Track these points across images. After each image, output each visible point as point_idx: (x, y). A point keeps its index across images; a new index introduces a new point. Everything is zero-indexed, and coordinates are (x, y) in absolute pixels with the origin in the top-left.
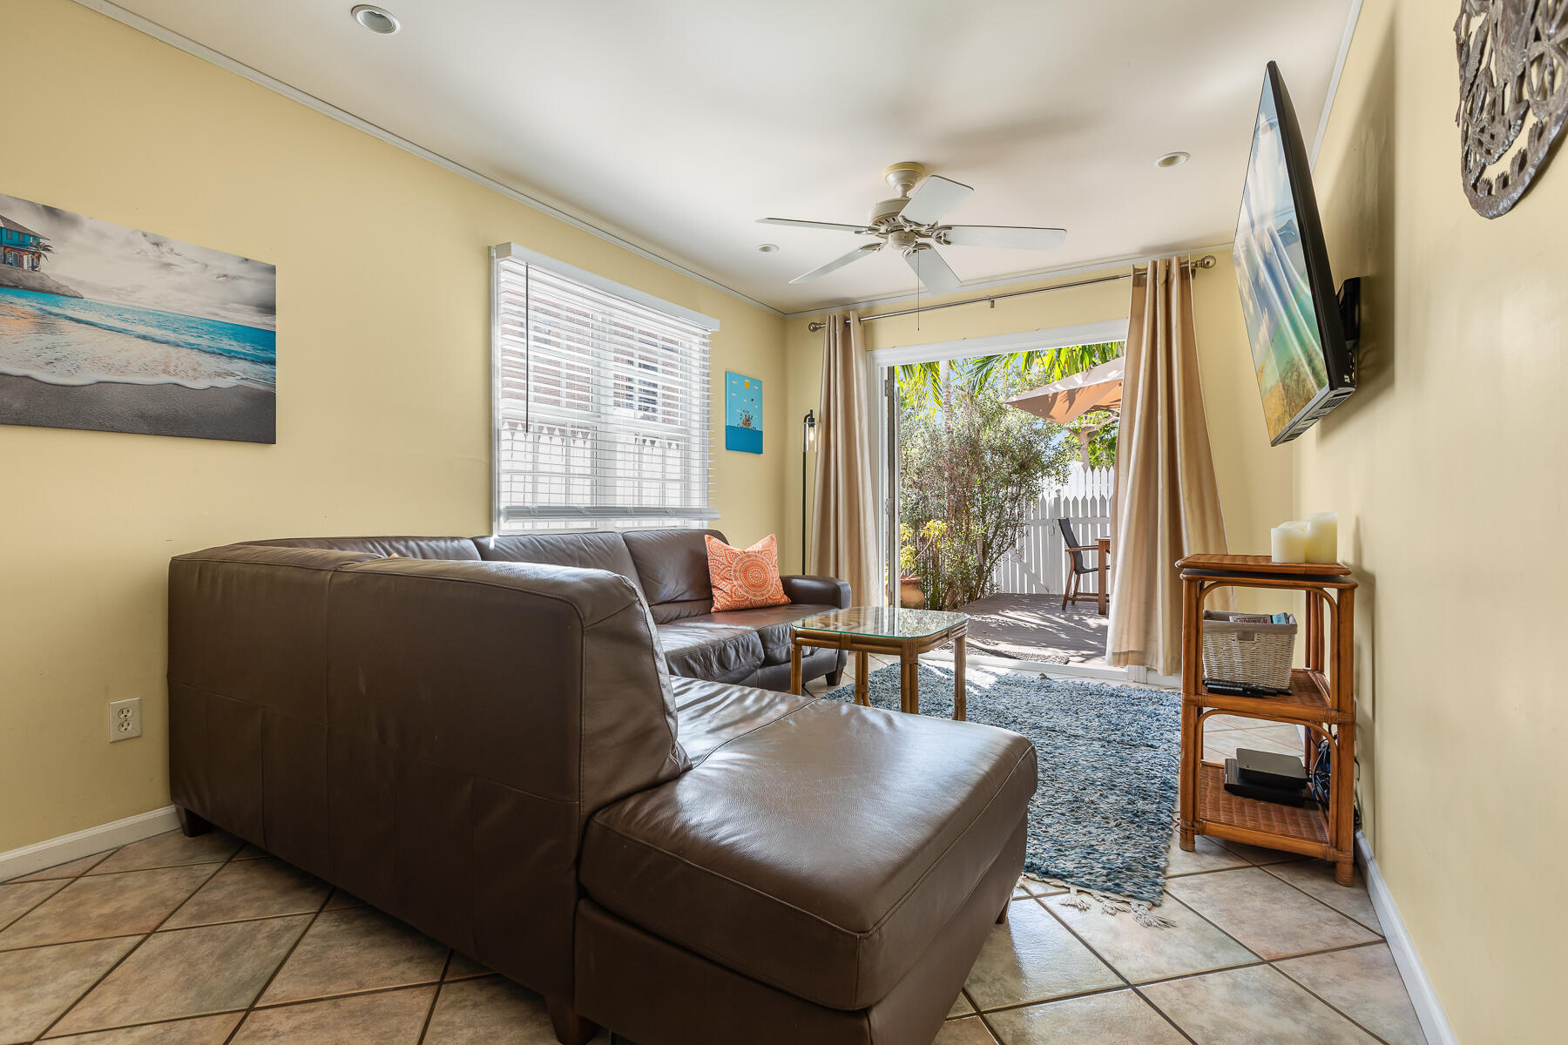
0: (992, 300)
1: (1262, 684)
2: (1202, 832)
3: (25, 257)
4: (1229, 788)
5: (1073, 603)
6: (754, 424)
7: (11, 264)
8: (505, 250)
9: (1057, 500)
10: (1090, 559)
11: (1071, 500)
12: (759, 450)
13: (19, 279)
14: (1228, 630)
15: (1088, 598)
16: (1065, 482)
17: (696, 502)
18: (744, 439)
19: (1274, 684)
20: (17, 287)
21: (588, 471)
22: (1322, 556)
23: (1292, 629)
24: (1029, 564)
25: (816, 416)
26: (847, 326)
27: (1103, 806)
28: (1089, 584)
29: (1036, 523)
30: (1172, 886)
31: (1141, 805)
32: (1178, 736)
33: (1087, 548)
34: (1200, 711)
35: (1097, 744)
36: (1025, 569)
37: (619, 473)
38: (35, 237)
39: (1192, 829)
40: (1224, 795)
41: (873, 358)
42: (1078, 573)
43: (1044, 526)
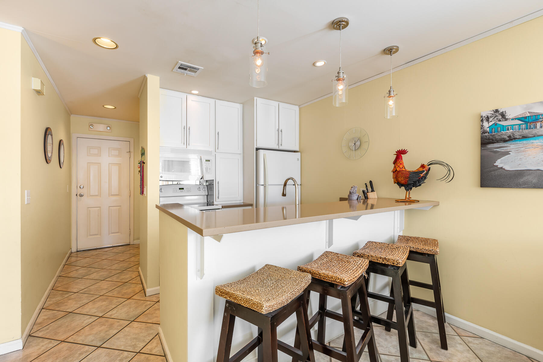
3: (538, 124)
7: (532, 128)
13: (536, 133)
20: (535, 136)
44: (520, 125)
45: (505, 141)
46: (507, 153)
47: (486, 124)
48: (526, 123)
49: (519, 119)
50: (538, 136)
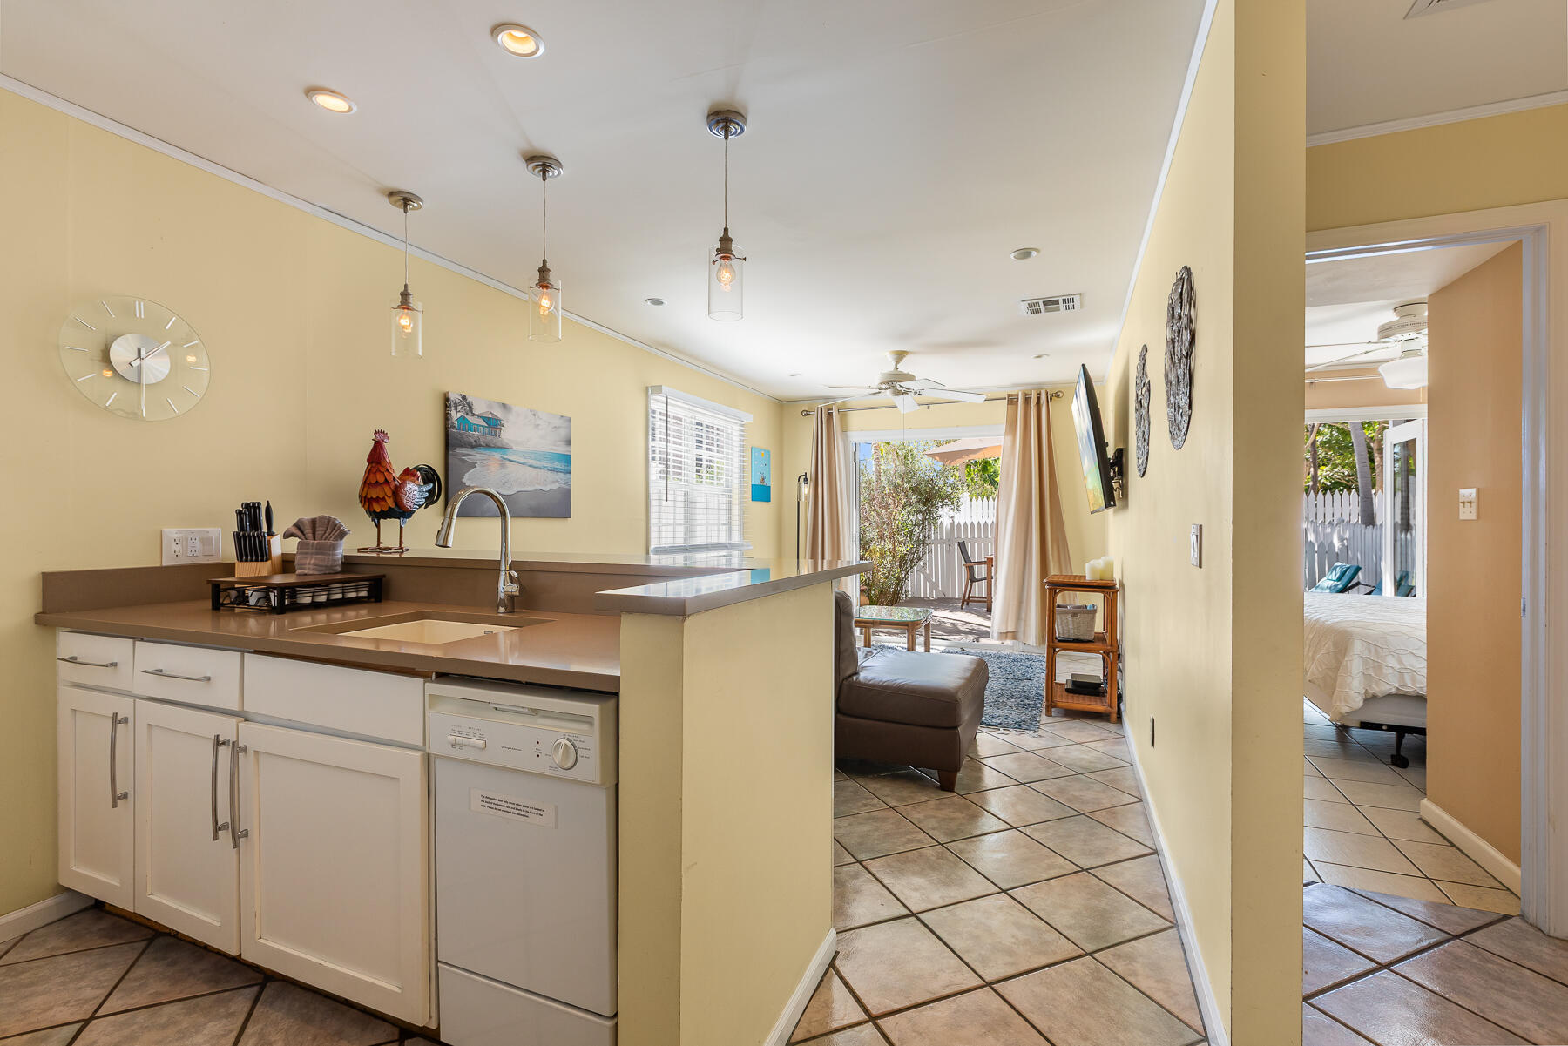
0: (928, 405)
1: (1082, 638)
2: (1055, 707)
3: (498, 431)
4: (1068, 690)
5: (967, 604)
6: (766, 482)
7: (495, 435)
8: (658, 389)
9: (952, 524)
10: (980, 571)
11: (962, 524)
12: (768, 500)
13: (497, 443)
14: (1067, 612)
15: (980, 600)
16: (957, 510)
17: (736, 539)
18: (761, 493)
19: (1086, 638)
20: (497, 446)
21: (682, 522)
22: (1107, 577)
23: (1094, 611)
24: (931, 574)
25: (808, 477)
26: (830, 415)
27: (1009, 703)
28: (979, 590)
29: (936, 542)
30: (1042, 727)
31: (1027, 702)
32: (1044, 675)
33: (980, 563)
34: (1054, 650)
35: (1002, 680)
36: (927, 578)
37: (699, 522)
38: (500, 420)
39: (1051, 706)
40: (1065, 693)
41: (847, 436)
42: (972, 582)
43: (942, 544)
44: (484, 427)
45: (472, 447)
46: (473, 465)
47: (455, 415)
48: (489, 426)
49: (485, 419)
50: (499, 447)
